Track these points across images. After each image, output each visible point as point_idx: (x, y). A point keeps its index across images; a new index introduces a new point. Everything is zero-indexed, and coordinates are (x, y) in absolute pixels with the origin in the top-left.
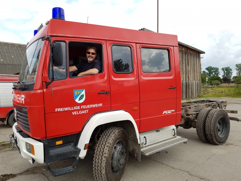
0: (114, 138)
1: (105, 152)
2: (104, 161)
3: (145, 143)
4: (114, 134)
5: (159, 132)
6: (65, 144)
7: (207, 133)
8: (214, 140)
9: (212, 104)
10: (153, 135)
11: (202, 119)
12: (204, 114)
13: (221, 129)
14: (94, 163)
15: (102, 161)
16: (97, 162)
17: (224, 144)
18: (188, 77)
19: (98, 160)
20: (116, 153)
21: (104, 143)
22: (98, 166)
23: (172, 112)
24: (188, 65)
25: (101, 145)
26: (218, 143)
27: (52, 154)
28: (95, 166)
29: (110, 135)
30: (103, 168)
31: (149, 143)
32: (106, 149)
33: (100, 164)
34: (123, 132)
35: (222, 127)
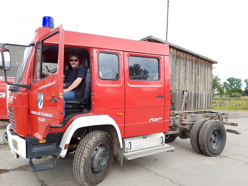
0: (95, 141)
1: (84, 153)
2: (83, 161)
3: (130, 148)
4: (96, 137)
5: (145, 139)
6: (48, 143)
7: (200, 143)
8: (206, 151)
9: (211, 115)
10: (139, 141)
11: (197, 129)
12: (199, 125)
13: (216, 141)
14: (74, 162)
15: (81, 161)
16: (77, 161)
17: (218, 156)
18: (198, 87)
19: (77, 159)
20: (97, 155)
21: (85, 145)
22: (77, 165)
23: (160, 120)
24: (198, 75)
25: (82, 146)
26: (211, 155)
27: (34, 151)
28: (74, 165)
29: (91, 138)
30: (82, 167)
31: (134, 148)
32: (86, 150)
33: (79, 163)
34: (107, 136)
35: (218, 139)
